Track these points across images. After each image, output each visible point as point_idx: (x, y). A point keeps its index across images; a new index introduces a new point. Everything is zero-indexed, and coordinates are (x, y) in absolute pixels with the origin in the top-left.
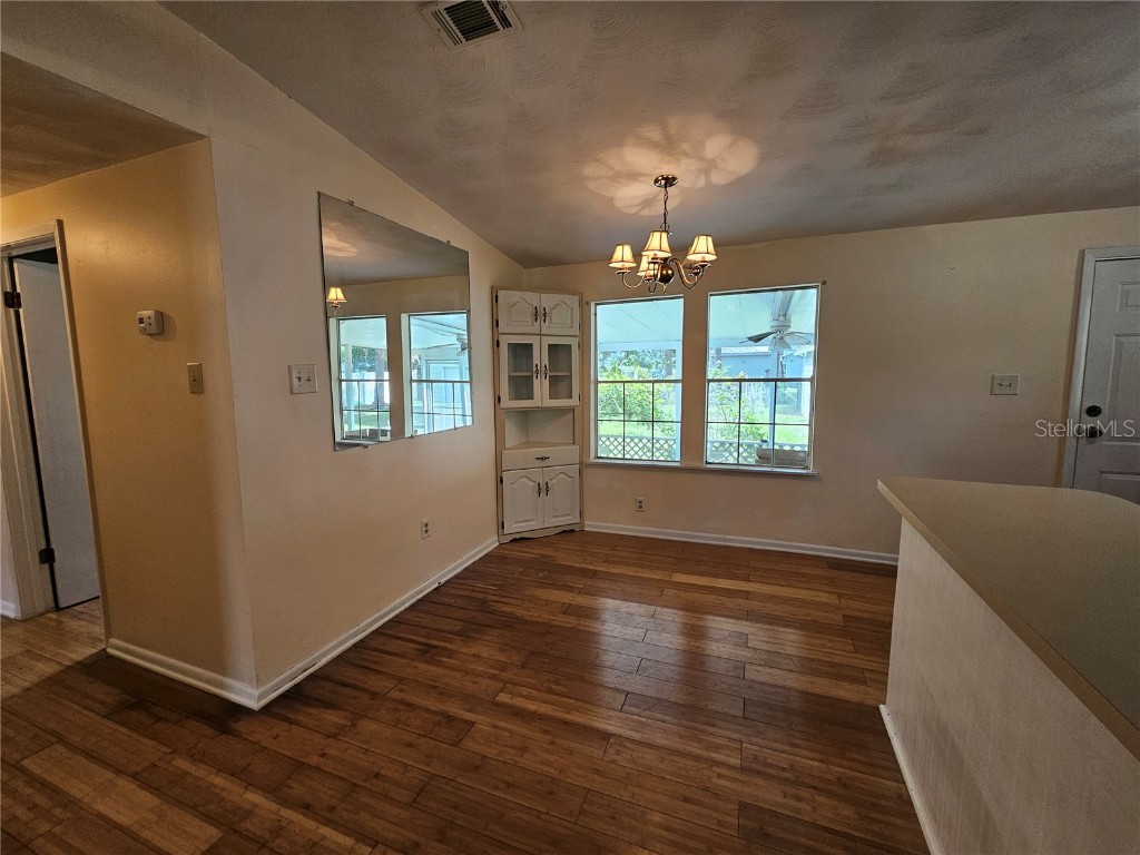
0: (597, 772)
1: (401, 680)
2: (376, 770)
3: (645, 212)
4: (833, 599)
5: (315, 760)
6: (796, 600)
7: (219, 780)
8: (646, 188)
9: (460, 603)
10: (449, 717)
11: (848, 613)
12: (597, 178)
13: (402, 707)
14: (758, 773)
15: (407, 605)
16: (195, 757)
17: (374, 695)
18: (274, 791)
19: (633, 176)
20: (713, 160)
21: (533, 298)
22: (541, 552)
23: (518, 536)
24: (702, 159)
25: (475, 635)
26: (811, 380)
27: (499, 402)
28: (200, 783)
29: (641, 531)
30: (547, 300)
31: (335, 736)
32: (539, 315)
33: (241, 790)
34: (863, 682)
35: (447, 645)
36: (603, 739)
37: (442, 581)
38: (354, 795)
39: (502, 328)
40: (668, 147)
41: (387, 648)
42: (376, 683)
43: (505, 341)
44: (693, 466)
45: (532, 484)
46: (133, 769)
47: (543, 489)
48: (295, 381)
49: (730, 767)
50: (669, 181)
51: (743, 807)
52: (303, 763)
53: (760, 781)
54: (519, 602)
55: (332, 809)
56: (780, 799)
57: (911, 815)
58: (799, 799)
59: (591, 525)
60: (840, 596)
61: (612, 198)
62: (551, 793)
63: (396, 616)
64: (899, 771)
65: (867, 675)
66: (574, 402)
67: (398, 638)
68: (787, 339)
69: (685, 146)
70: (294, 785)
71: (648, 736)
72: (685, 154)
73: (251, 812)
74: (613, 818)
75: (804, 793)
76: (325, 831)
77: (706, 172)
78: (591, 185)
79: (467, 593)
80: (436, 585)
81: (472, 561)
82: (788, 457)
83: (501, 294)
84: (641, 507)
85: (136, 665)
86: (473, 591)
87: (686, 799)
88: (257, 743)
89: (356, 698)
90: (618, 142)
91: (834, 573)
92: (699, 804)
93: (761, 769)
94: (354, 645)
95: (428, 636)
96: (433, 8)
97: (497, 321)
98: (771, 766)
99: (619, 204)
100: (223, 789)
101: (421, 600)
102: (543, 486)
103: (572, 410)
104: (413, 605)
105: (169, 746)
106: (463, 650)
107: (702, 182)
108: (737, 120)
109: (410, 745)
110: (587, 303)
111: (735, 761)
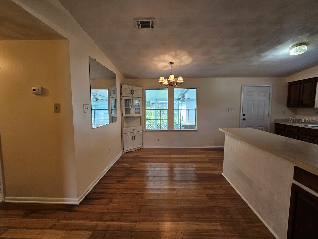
0: (177, 196)
1: (117, 189)
2: (125, 208)
3: (163, 69)
4: (205, 156)
5: (106, 211)
6: (198, 157)
7: (80, 222)
8: (166, 64)
9: (121, 169)
10: (136, 194)
11: (209, 158)
12: (156, 60)
13: (122, 195)
14: (207, 189)
15: (106, 172)
16: (68, 219)
17: (112, 194)
18: (100, 220)
19: (164, 61)
20: (183, 60)
21: (131, 87)
22: (135, 155)
23: (127, 151)
24: (181, 60)
25: (130, 176)
26: (196, 109)
27: (122, 115)
28: (75, 224)
29: (159, 147)
30: (134, 88)
31: (108, 204)
32: (132, 92)
33: (90, 222)
34: (217, 170)
35: (124, 179)
36: (175, 190)
37: (113, 165)
38: (123, 215)
39: (123, 95)
40: (175, 56)
41: (108, 183)
42: (111, 191)
43: (124, 98)
44: (171, 130)
45: (131, 137)
46: (48, 227)
47: (134, 138)
48: (85, 109)
49: (202, 189)
50: (171, 63)
51: (207, 195)
52: (104, 212)
53: (208, 190)
54: (137, 167)
55: (120, 219)
56: (212, 192)
57: (234, 189)
58: (216, 191)
59: (145, 147)
60: (206, 155)
61: (157, 65)
62: (170, 202)
63: (105, 175)
64: (229, 183)
65: (217, 169)
66: (140, 115)
67: (109, 180)
68: (184, 99)
69: (178, 57)
70: (104, 217)
71: (183, 187)
72: (178, 58)
73: (97, 225)
74: (185, 203)
75: (216, 190)
76: (121, 223)
77: (180, 62)
78: (154, 62)
79: (122, 167)
80: (111, 166)
81: (118, 159)
82: (191, 127)
83: (123, 86)
84: (158, 141)
85: (21, 203)
86: (123, 166)
87: (196, 196)
88: (86, 211)
89: (107, 195)
90: (165, 54)
91: (203, 151)
92: (200, 196)
93: (207, 188)
94: (97, 184)
95: (117, 178)
96: (138, 21)
97: (122, 93)
98: (208, 187)
99: (158, 67)
100: (84, 223)
101: (109, 170)
102: (134, 137)
103: (140, 117)
104: (107, 172)
105: (56, 219)
106: (129, 179)
107: (178, 64)
108: (191, 53)
109: (130, 202)
110: (144, 89)
111: (202, 188)
